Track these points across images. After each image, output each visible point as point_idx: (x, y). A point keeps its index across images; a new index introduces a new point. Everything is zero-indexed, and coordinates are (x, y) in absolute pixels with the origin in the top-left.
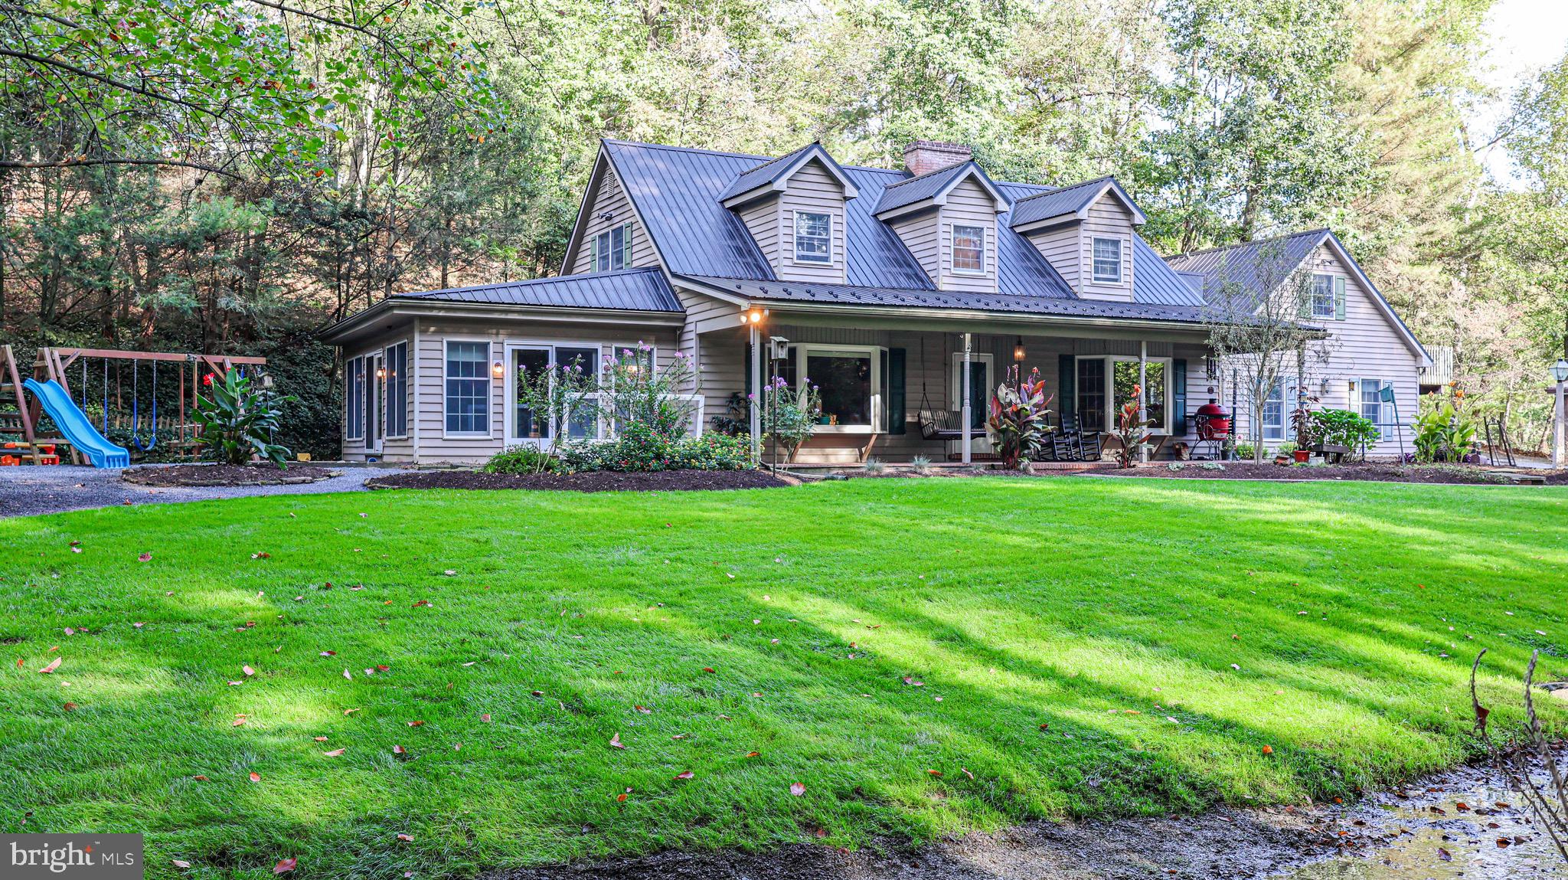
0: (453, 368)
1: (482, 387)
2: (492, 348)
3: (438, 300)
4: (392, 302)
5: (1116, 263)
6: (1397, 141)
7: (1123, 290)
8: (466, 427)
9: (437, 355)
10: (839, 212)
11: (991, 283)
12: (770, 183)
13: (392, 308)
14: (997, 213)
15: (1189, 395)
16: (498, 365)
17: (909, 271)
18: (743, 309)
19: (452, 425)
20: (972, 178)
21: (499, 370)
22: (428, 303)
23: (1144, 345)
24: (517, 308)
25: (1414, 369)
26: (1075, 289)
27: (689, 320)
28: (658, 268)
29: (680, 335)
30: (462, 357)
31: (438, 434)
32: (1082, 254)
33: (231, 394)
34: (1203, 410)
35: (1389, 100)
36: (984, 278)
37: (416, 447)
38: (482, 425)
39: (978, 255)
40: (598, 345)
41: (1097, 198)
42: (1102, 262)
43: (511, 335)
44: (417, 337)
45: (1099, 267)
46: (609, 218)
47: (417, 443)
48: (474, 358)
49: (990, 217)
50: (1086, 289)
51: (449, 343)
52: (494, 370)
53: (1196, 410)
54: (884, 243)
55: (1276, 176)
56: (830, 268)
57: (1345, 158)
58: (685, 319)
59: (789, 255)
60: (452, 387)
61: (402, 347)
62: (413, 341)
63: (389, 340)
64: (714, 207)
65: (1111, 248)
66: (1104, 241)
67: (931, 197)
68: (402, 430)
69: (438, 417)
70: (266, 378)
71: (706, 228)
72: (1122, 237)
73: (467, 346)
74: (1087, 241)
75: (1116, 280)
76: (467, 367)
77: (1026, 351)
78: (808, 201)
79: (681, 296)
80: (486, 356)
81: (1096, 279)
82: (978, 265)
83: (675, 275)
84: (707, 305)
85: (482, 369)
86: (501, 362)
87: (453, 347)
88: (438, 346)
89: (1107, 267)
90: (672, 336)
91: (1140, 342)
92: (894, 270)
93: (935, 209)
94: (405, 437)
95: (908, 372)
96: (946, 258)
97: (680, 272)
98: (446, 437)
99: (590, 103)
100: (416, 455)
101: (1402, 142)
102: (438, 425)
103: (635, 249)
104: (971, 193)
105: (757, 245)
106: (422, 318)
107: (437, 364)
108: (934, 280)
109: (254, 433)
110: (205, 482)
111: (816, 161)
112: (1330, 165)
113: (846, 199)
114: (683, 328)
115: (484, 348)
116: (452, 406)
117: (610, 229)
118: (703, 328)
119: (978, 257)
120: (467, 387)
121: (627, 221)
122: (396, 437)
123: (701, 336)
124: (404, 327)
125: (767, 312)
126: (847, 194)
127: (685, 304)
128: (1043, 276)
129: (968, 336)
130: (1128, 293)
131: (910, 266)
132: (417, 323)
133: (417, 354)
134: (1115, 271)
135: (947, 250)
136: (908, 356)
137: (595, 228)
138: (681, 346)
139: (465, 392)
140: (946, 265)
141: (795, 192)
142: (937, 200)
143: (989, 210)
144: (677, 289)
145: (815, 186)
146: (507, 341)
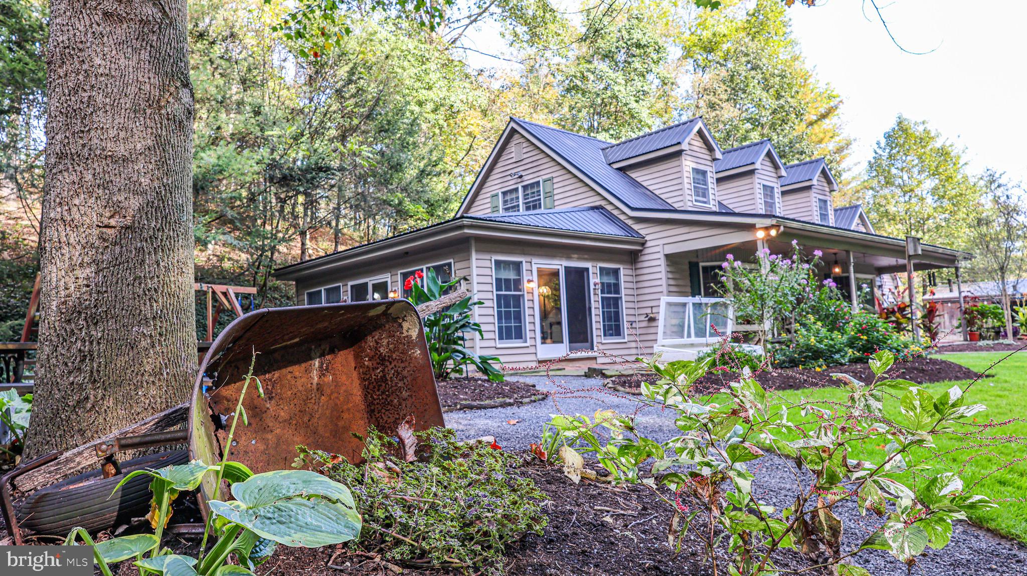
0: (499, 284)
1: (519, 301)
2: (525, 266)
4: (466, 222)
5: (826, 215)
8: (509, 337)
9: (488, 272)
10: (711, 169)
12: (679, 143)
14: (780, 178)
16: (529, 281)
19: (502, 335)
20: (770, 152)
21: (530, 285)
27: (649, 244)
28: (602, 207)
29: (641, 255)
30: (504, 274)
31: (492, 343)
38: (521, 334)
39: (772, 206)
40: (588, 265)
41: (819, 172)
43: (537, 256)
44: (474, 256)
46: (521, 177)
48: (511, 275)
49: (777, 180)
51: (496, 261)
52: (527, 286)
56: (710, 209)
58: (643, 244)
59: (689, 198)
60: (499, 300)
61: (439, 268)
62: (466, 261)
63: (406, 264)
65: (824, 205)
66: (822, 200)
67: (753, 164)
69: (491, 327)
72: (828, 199)
73: (507, 264)
74: (815, 200)
76: (507, 281)
78: (697, 160)
79: (636, 227)
80: (520, 274)
83: (634, 209)
84: (688, 229)
85: (517, 284)
86: (531, 278)
87: (498, 263)
88: (487, 264)
89: (823, 218)
90: (633, 257)
93: (754, 171)
96: (760, 206)
98: (499, 346)
102: (493, 335)
104: (767, 163)
105: (653, 193)
106: (479, 239)
107: (489, 279)
113: (715, 160)
114: (641, 251)
115: (517, 266)
116: (500, 317)
117: (519, 185)
118: (670, 250)
120: (508, 300)
121: (545, 177)
123: (673, 256)
124: (466, 244)
125: (782, 229)
126: (717, 157)
127: (642, 232)
133: (475, 271)
134: (826, 220)
135: (760, 201)
137: (494, 187)
138: (640, 265)
139: (507, 305)
140: (761, 211)
141: (690, 152)
142: (756, 165)
143: (775, 175)
144: (630, 222)
145: (698, 149)
146: (534, 260)
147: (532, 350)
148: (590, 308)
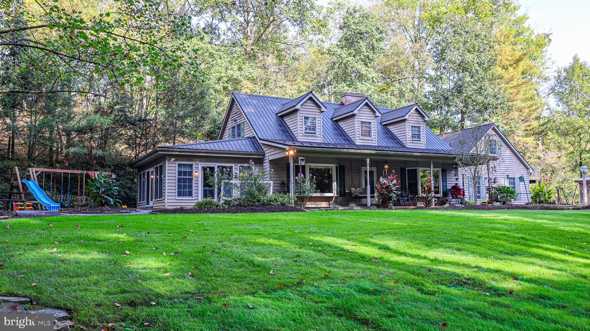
0: (180, 173)
1: (191, 180)
2: (194, 166)
3: (175, 148)
4: (158, 149)
5: (419, 135)
6: (515, 93)
7: (422, 144)
8: (184, 195)
9: (174, 168)
10: (319, 117)
11: (375, 142)
12: (294, 106)
14: (376, 117)
15: (448, 182)
16: (196, 172)
17: (345, 138)
18: (287, 150)
19: (179, 194)
20: (367, 104)
21: (197, 174)
22: (171, 149)
23: (432, 162)
24: (204, 151)
25: (527, 173)
26: (405, 144)
27: (266, 155)
28: (254, 137)
29: (263, 160)
30: (183, 169)
31: (174, 198)
32: (407, 131)
33: (100, 181)
34: (453, 187)
35: (512, 79)
36: (372, 140)
37: (166, 202)
38: (190, 194)
39: (370, 132)
40: (233, 165)
41: (412, 111)
42: (414, 134)
43: (201, 161)
44: (167, 162)
45: (413, 136)
46: (235, 121)
47: (166, 201)
48: (188, 170)
49: (374, 118)
50: (409, 144)
51: (178, 164)
52: (195, 174)
53: (450, 188)
54: (335, 128)
56: (317, 137)
57: (498, 99)
58: (264, 155)
59: (302, 132)
60: (179, 180)
61: (161, 166)
62: (165, 163)
63: (156, 164)
64: (274, 116)
65: (417, 129)
66: (415, 127)
67: (352, 111)
68: (161, 196)
69: (174, 191)
70: (113, 175)
72: (421, 125)
73: (185, 165)
74: (409, 127)
75: (419, 141)
76: (185, 173)
77: (389, 166)
78: (308, 113)
79: (263, 147)
80: (192, 169)
81: (412, 140)
82: (370, 135)
83: (260, 139)
84: (273, 150)
85: (191, 173)
86: (197, 171)
87: (180, 166)
88: (174, 165)
89: (416, 136)
90: (259, 161)
91: (430, 162)
92: (339, 138)
93: (354, 115)
94: (162, 199)
95: (346, 174)
96: (358, 133)
97: (262, 138)
98: (177, 199)
99: (227, 82)
100: (166, 205)
101: (517, 93)
102: (174, 194)
103: (245, 131)
104: (366, 109)
105: (290, 129)
106: (169, 155)
107: (174, 172)
108: (354, 141)
109: (108, 195)
110: (91, 212)
111: (311, 98)
112: (492, 101)
113: (322, 112)
114: (264, 158)
115: (191, 166)
116: (179, 187)
117: (236, 125)
118: (271, 158)
119: (370, 133)
120: (185, 180)
121: (242, 121)
122: (158, 199)
123: (271, 161)
124: (162, 158)
125: (295, 151)
126: (322, 110)
127: (264, 150)
128: (393, 140)
129: (368, 159)
130: (424, 145)
131: (345, 136)
132: (167, 157)
133: (167, 168)
134: (419, 137)
135: (358, 130)
136: (346, 168)
137: (230, 125)
138: (263, 165)
140: (358, 136)
141: (303, 109)
142: (355, 112)
143: (373, 116)
144: (261, 145)
145: (311, 107)
146: (200, 163)
147: (196, 201)
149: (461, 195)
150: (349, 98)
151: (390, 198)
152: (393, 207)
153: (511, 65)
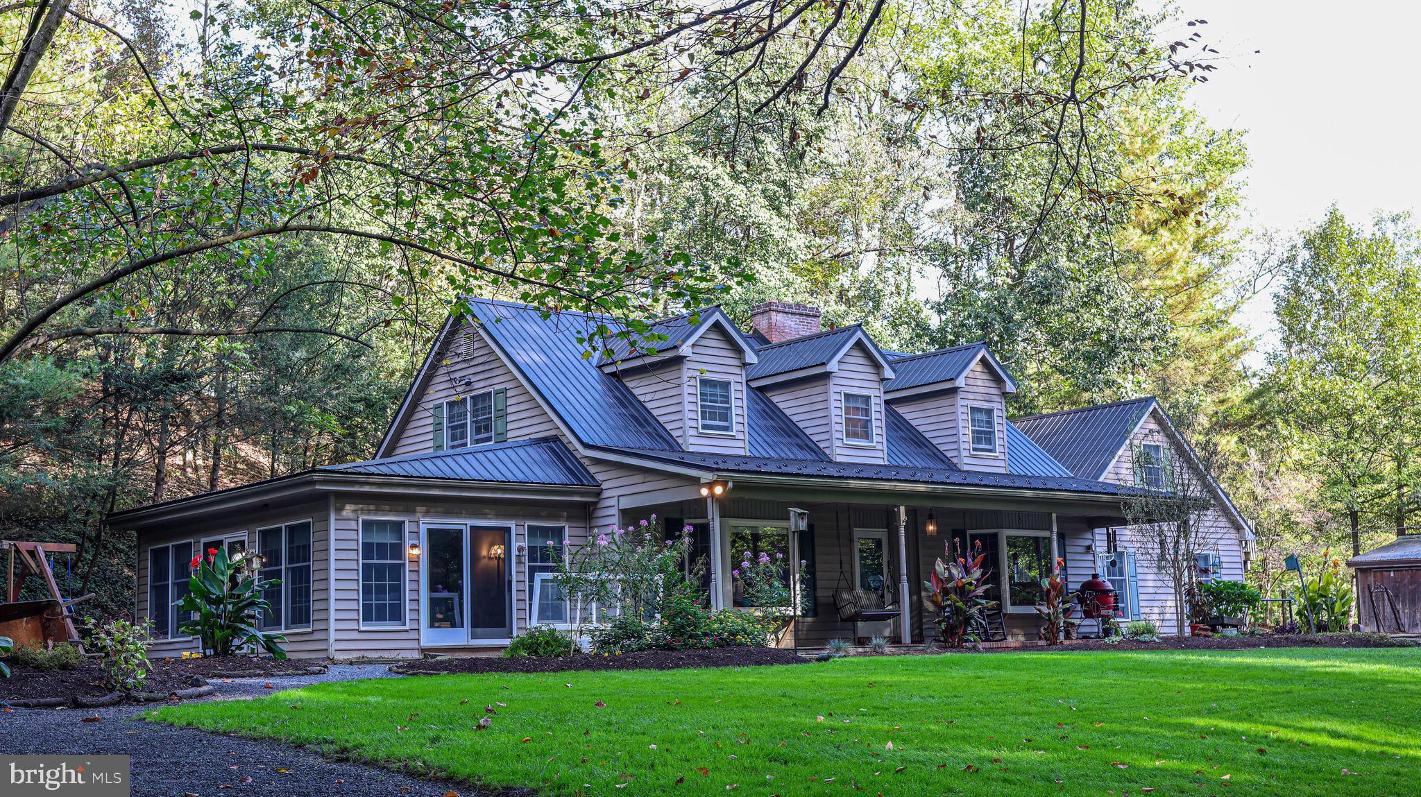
0: (368, 550)
1: (397, 571)
2: (408, 527)
3: (360, 473)
4: (316, 476)
5: (990, 433)
6: (1181, 306)
7: (996, 462)
8: (381, 618)
9: (353, 535)
10: (739, 379)
11: (881, 454)
12: (675, 347)
13: (313, 482)
14: (882, 380)
15: (1070, 571)
16: (414, 546)
17: (800, 442)
18: (703, 481)
19: (368, 615)
20: (859, 345)
21: (416, 552)
23: (1054, 516)
24: (439, 482)
25: (1237, 542)
26: (955, 461)
27: (606, 494)
28: (556, 439)
29: (595, 509)
30: (377, 539)
31: (354, 625)
32: (961, 424)
34: (1086, 586)
35: (1167, 263)
36: (873, 449)
37: (332, 640)
38: (397, 614)
39: (866, 424)
40: (511, 524)
41: (973, 365)
42: (979, 432)
43: (427, 513)
44: (333, 517)
45: (976, 436)
46: (469, 384)
47: (333, 636)
48: (389, 539)
49: (877, 385)
50: (965, 460)
51: (364, 522)
52: (410, 552)
53: (1078, 586)
54: (760, 410)
55: (1075, 340)
56: (733, 438)
57: (1147, 323)
58: (599, 494)
59: (693, 424)
60: (367, 571)
61: (298, 528)
62: (326, 520)
63: (263, 520)
64: (594, 373)
65: (984, 417)
66: (979, 410)
67: (823, 364)
68: (297, 621)
69: (353, 605)
71: (597, 396)
72: (996, 406)
73: (382, 525)
74: (964, 410)
75: (990, 451)
76: (382, 547)
78: (710, 368)
79: (592, 470)
80: (402, 537)
81: (975, 449)
82: (867, 435)
83: (586, 446)
84: (639, 478)
85: (397, 550)
86: (417, 542)
87: (367, 525)
88: (353, 525)
89: (984, 437)
90: (586, 513)
91: (1050, 514)
92: (784, 441)
93: (828, 375)
94: (310, 630)
95: (817, 549)
96: (838, 427)
97: (594, 443)
98: (362, 628)
100: (332, 649)
101: (1187, 307)
102: (353, 615)
103: (510, 418)
104: (858, 360)
105: (652, 414)
106: (338, 495)
107: (353, 545)
108: (827, 451)
111: (717, 326)
112: (1126, 327)
113: (745, 365)
114: (597, 503)
115: (398, 527)
116: (367, 590)
117: (467, 395)
118: (626, 503)
119: (867, 427)
120: (380, 569)
121: (497, 387)
122: (285, 631)
123: (629, 512)
124: (320, 503)
125: (730, 485)
126: (748, 360)
127: (599, 477)
128: (919, 445)
129: (902, 509)
130: (1002, 464)
131: (797, 436)
132: (332, 499)
133: (333, 535)
134: (989, 441)
135: (838, 419)
136: (818, 532)
137: (439, 393)
138: (595, 523)
139: (380, 577)
140: (838, 435)
141: (698, 358)
142: (829, 368)
143: (874, 377)
144: (586, 462)
145: (716, 352)
146: (422, 520)
147: (413, 635)
148: (510, 582)
149: (1109, 608)
150: (777, 318)
151: (967, 620)
152: (980, 646)
153: (1165, 223)
